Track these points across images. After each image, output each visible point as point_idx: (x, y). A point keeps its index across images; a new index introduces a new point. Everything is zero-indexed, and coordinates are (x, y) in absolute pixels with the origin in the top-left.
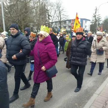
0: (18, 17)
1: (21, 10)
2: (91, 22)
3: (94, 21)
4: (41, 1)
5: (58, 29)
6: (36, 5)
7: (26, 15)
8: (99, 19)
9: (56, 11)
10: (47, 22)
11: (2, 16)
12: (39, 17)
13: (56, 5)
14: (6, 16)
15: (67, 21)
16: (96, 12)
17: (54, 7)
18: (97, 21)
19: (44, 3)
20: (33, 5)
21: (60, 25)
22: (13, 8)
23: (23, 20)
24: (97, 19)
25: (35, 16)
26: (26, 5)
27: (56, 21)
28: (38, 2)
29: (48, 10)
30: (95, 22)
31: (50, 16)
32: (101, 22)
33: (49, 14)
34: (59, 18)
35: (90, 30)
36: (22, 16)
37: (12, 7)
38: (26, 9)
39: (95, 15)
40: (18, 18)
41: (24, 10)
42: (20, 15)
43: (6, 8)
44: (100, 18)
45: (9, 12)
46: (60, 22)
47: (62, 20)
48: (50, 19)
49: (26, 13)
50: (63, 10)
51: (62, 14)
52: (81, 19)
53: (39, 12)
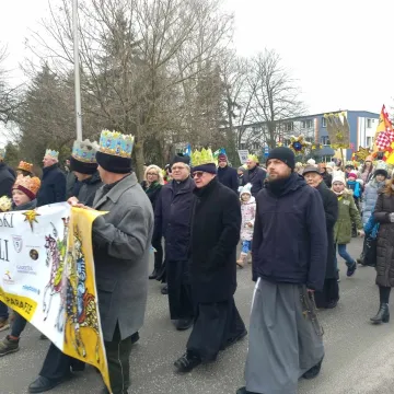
0: (126, 112)
1: (136, 88)
4: (204, 56)
5: (263, 149)
6: (187, 70)
7: (152, 103)
9: (255, 86)
10: (223, 127)
11: (74, 110)
12: (196, 111)
13: (258, 69)
14: (88, 111)
15: (295, 123)
17: (249, 74)
19: (213, 63)
20: (177, 71)
21: (272, 136)
22: (112, 85)
23: (143, 121)
25: (182, 107)
26: (154, 73)
27: (255, 121)
28: (193, 62)
29: (229, 87)
31: (235, 104)
33: (230, 100)
34: (269, 112)
36: (139, 108)
37: (109, 79)
38: (153, 84)
40: (127, 117)
41: (147, 89)
42: (134, 106)
43: (88, 84)
45: (99, 96)
46: (271, 125)
47: (277, 117)
48: (235, 116)
49: (153, 99)
50: (280, 83)
51: (277, 97)
52: (349, 112)
53: (196, 94)
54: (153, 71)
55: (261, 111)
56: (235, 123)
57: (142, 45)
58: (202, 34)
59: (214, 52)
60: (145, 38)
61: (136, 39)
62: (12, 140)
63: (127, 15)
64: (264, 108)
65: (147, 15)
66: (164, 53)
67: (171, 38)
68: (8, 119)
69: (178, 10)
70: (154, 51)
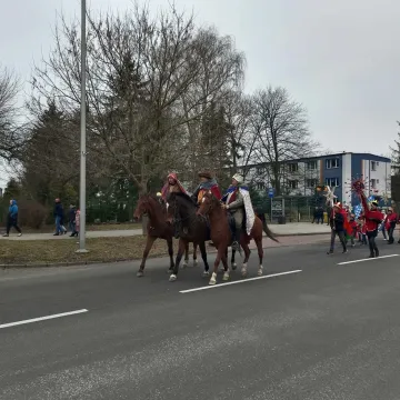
0: (131, 151)
1: (141, 128)
2: (395, 167)
5: (267, 189)
6: (193, 111)
7: (156, 143)
9: (259, 127)
10: (227, 166)
11: (79, 148)
12: (202, 150)
13: (262, 111)
14: (93, 149)
15: (299, 164)
17: (253, 115)
19: (218, 105)
20: (182, 113)
21: (276, 177)
22: (117, 124)
25: (186, 147)
26: (160, 114)
27: (259, 161)
28: (198, 103)
29: (233, 128)
31: (239, 145)
33: (234, 140)
34: (273, 153)
35: (392, 194)
36: (144, 148)
37: (115, 119)
38: (158, 125)
40: (131, 156)
41: (152, 129)
42: (139, 146)
43: (93, 123)
45: (104, 135)
46: (275, 166)
47: (281, 158)
48: (239, 157)
49: (158, 140)
50: (284, 124)
51: (281, 138)
52: (353, 155)
53: (200, 135)
54: (159, 112)
55: (265, 151)
56: (240, 163)
57: (148, 86)
58: (207, 77)
59: (219, 94)
60: (151, 80)
61: (142, 81)
62: (15, 176)
63: (135, 58)
64: (268, 148)
65: (154, 58)
66: (170, 94)
67: (177, 80)
68: (12, 156)
69: (185, 55)
70: (160, 92)
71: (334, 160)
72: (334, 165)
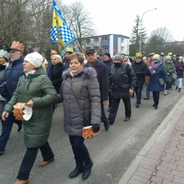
0: (4, 29)
1: (9, 17)
2: (131, 41)
3: (135, 39)
4: (45, 3)
6: (37, 9)
7: (18, 26)
8: (143, 35)
9: (72, 20)
12: (43, 31)
15: (91, 39)
16: (137, 25)
17: (69, 14)
18: (139, 39)
20: (32, 10)
23: (14, 35)
24: (140, 36)
25: (35, 29)
26: (19, 10)
28: (39, 5)
30: (137, 41)
32: (146, 41)
34: (79, 34)
36: (11, 28)
38: (19, 16)
39: (137, 29)
40: (5, 32)
41: (15, 18)
42: (9, 27)
44: (145, 35)
46: (80, 40)
47: (83, 36)
49: (19, 23)
50: (83, 19)
51: (82, 26)
52: (114, 35)
53: (42, 23)
54: (18, 8)
55: (75, 34)
64: (76, 31)
71: (106, 38)
72: (106, 40)
